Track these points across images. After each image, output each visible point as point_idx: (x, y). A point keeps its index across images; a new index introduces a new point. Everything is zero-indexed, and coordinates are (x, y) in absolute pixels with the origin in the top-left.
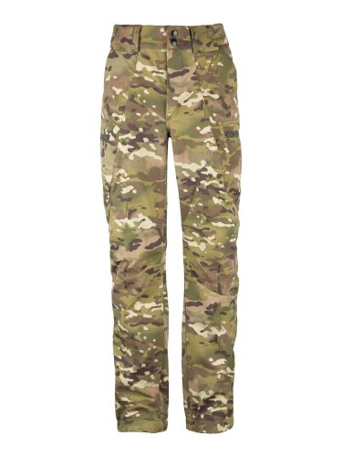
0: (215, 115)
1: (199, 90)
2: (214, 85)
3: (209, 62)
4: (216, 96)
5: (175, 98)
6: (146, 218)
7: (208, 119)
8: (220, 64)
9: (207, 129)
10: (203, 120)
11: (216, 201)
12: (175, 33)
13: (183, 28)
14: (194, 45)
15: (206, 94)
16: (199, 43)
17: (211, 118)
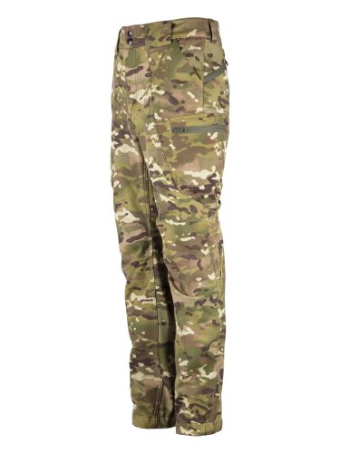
0: (162, 111)
1: (150, 87)
2: (161, 81)
3: (160, 56)
4: (162, 92)
5: (132, 96)
6: (128, 212)
7: (153, 116)
8: (169, 58)
9: (151, 126)
10: (149, 117)
11: (164, 198)
12: (131, 33)
13: (137, 27)
14: (146, 41)
15: (154, 90)
16: (152, 38)
17: (156, 115)
